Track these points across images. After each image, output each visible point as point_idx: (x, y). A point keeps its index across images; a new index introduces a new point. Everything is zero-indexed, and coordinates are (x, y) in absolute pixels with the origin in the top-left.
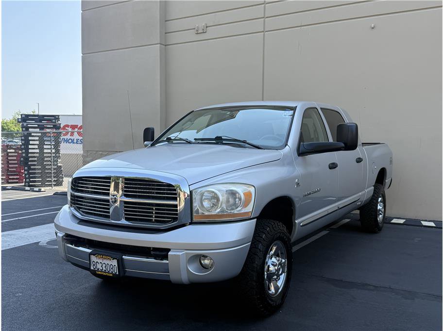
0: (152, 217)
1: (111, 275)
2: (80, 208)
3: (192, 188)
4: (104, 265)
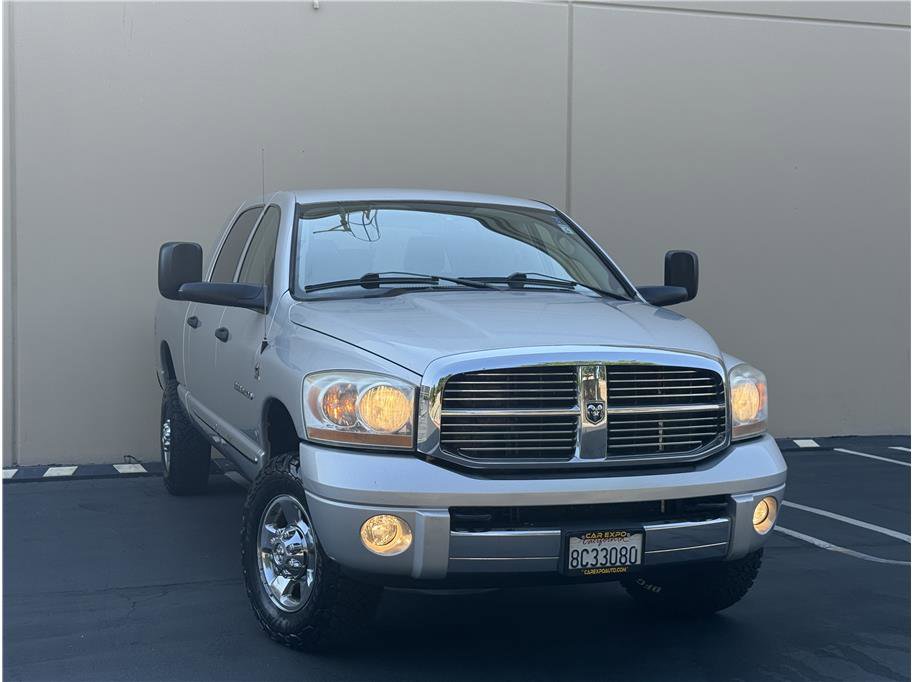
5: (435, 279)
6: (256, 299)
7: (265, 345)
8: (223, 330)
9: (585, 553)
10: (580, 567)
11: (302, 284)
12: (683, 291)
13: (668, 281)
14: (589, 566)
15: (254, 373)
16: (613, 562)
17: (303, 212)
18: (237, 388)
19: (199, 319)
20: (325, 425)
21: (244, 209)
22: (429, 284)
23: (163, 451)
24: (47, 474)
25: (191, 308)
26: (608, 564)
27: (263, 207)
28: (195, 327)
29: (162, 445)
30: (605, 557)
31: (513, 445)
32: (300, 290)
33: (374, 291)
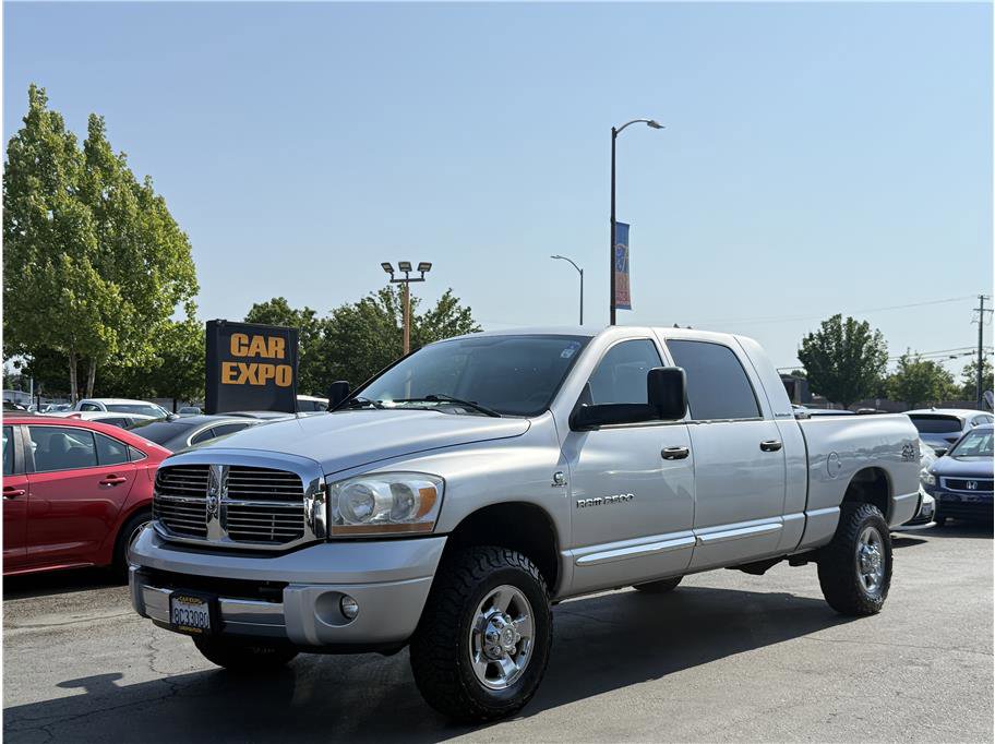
0: (269, 530)
1: (200, 631)
2: (166, 522)
3: (330, 480)
4: (191, 615)
9: (181, 611)
10: (180, 623)
14: (185, 623)
16: (197, 623)
26: (194, 624)
30: (192, 618)
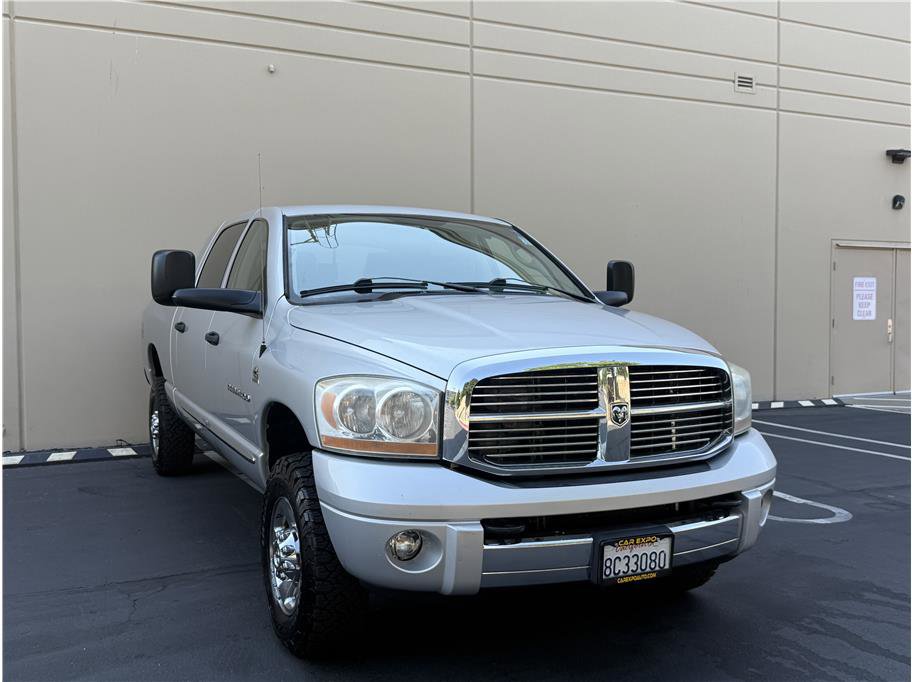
1: (654, 575)
4: (634, 561)
5: (425, 284)
6: (249, 304)
7: (263, 349)
8: (213, 334)
9: (617, 560)
10: (612, 575)
11: (297, 290)
12: (623, 295)
13: (610, 287)
14: (621, 574)
15: (252, 375)
16: (643, 568)
17: (290, 223)
18: (231, 389)
19: (187, 325)
20: (342, 432)
21: (226, 226)
22: (419, 289)
23: (152, 438)
24: (50, 459)
25: (179, 313)
26: (639, 571)
27: (247, 222)
28: (182, 331)
29: (151, 434)
30: (636, 563)
31: (538, 450)
32: (296, 296)
33: (367, 295)
